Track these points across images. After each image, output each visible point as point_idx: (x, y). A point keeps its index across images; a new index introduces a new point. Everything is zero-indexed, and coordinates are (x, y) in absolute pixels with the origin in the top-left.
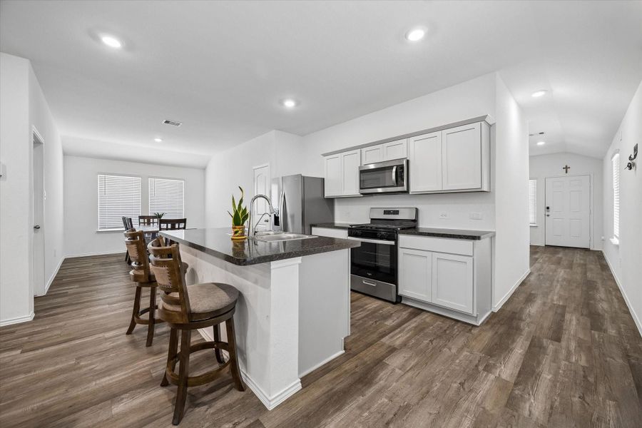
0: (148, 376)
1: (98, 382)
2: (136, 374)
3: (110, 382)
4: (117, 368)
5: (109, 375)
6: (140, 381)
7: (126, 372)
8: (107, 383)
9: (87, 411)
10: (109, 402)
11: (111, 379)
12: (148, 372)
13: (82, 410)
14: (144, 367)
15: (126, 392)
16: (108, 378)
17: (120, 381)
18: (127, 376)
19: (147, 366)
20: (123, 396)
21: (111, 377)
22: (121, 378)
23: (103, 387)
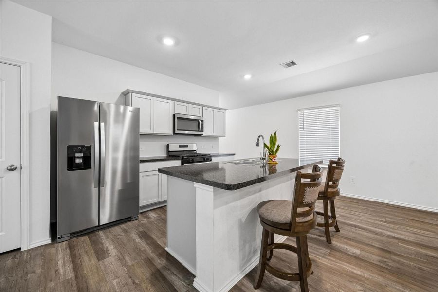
0: (332, 252)
1: (363, 274)
2: (337, 259)
3: (354, 267)
4: (345, 274)
5: (353, 273)
6: (338, 254)
7: (342, 265)
8: (357, 268)
9: (373, 262)
10: (360, 257)
11: (353, 268)
12: (330, 255)
13: (376, 264)
14: (330, 259)
15: (349, 255)
16: (355, 271)
17: (349, 263)
18: (343, 263)
19: (327, 259)
20: (352, 254)
21: (353, 270)
22: (348, 265)
23: (360, 268)
